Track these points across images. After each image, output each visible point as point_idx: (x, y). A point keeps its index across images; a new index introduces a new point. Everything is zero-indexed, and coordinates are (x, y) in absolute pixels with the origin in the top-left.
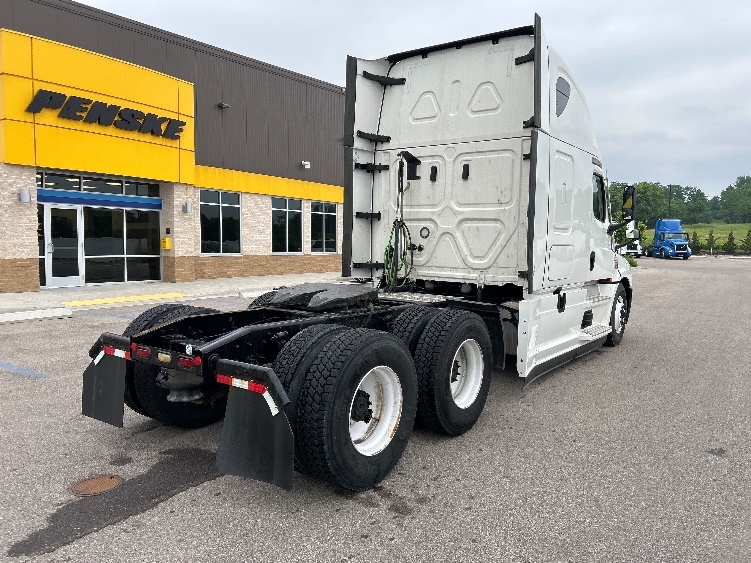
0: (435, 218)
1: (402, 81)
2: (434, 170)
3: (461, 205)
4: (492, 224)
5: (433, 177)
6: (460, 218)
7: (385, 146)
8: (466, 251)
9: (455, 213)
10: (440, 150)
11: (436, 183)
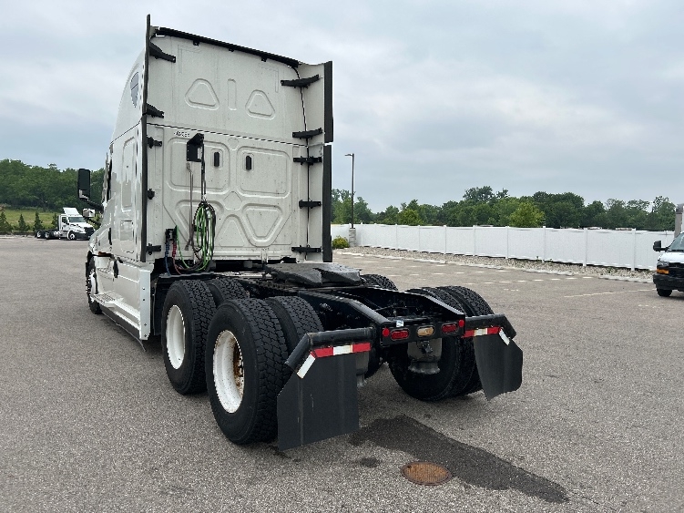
0: (221, 201)
1: (171, 59)
2: (217, 156)
3: (244, 191)
4: (272, 210)
5: (216, 163)
6: (246, 202)
7: (157, 120)
8: (250, 232)
9: (242, 199)
10: (222, 138)
11: (220, 168)
